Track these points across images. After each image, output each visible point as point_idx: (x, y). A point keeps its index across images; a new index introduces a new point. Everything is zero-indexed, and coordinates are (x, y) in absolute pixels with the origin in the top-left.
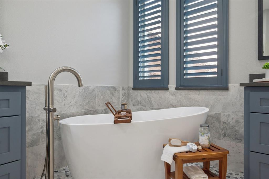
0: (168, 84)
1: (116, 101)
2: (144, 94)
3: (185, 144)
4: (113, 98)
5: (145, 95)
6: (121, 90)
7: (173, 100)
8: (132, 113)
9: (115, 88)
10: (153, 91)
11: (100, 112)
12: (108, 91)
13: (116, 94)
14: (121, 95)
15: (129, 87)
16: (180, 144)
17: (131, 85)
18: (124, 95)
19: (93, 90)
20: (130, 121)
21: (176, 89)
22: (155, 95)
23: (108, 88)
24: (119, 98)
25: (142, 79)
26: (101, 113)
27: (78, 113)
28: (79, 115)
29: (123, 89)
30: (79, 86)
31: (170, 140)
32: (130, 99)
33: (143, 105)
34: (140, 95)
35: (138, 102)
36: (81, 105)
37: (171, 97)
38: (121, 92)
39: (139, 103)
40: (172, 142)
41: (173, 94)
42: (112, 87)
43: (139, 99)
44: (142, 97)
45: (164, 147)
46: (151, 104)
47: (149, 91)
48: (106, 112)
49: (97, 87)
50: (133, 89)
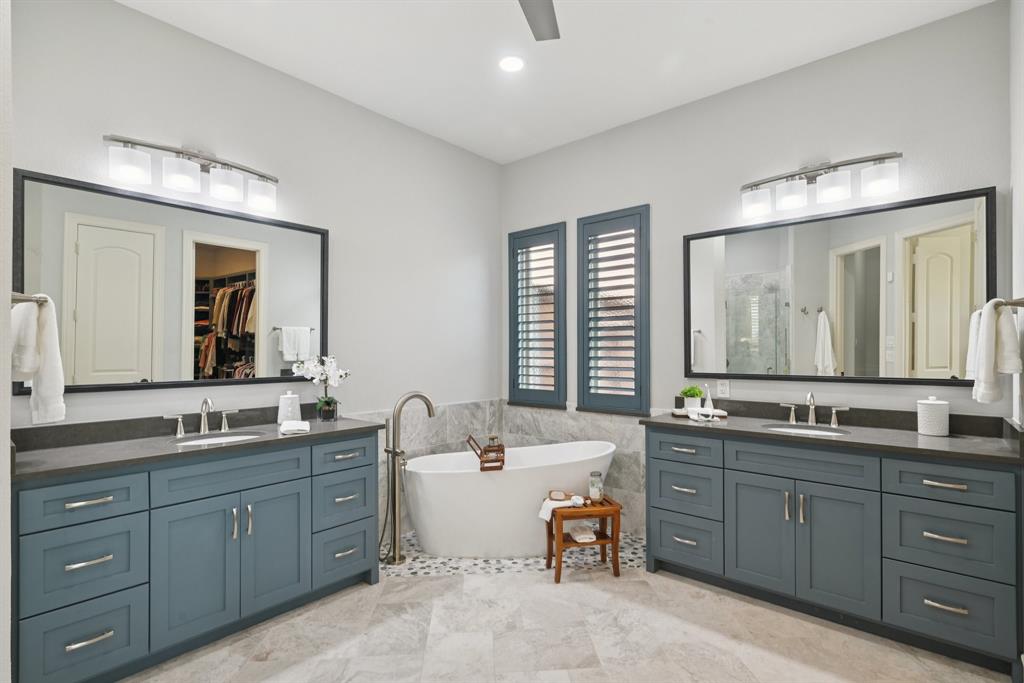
0: (566, 400)
1: (479, 427)
2: (527, 413)
3: (568, 497)
4: (474, 421)
5: (529, 416)
6: (488, 407)
7: (573, 427)
8: (507, 450)
9: (477, 406)
10: (542, 411)
11: (454, 447)
12: (466, 412)
13: (479, 414)
14: (488, 414)
15: (501, 400)
16: (563, 497)
17: (506, 396)
18: (494, 414)
19: (444, 413)
20: (500, 468)
21: (577, 409)
22: (545, 417)
23: (466, 406)
24: (484, 421)
25: (524, 387)
26: (455, 451)
27: (422, 450)
28: (423, 455)
29: (492, 404)
30: (430, 416)
31: (550, 492)
32: (504, 422)
33: (527, 434)
34: (521, 415)
35: (518, 426)
36: (425, 438)
37: (571, 422)
38: (488, 411)
39: (519, 429)
40: (553, 495)
41: (574, 418)
42: (472, 404)
43: (519, 421)
44: (523, 418)
45: (544, 500)
46: (539, 432)
47: (535, 410)
48: (464, 449)
49: (449, 406)
50: (508, 404)
